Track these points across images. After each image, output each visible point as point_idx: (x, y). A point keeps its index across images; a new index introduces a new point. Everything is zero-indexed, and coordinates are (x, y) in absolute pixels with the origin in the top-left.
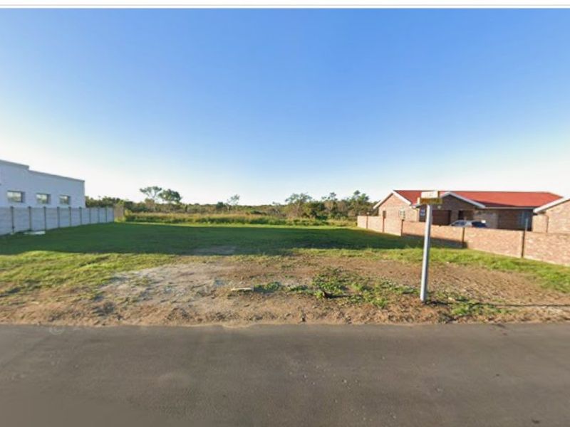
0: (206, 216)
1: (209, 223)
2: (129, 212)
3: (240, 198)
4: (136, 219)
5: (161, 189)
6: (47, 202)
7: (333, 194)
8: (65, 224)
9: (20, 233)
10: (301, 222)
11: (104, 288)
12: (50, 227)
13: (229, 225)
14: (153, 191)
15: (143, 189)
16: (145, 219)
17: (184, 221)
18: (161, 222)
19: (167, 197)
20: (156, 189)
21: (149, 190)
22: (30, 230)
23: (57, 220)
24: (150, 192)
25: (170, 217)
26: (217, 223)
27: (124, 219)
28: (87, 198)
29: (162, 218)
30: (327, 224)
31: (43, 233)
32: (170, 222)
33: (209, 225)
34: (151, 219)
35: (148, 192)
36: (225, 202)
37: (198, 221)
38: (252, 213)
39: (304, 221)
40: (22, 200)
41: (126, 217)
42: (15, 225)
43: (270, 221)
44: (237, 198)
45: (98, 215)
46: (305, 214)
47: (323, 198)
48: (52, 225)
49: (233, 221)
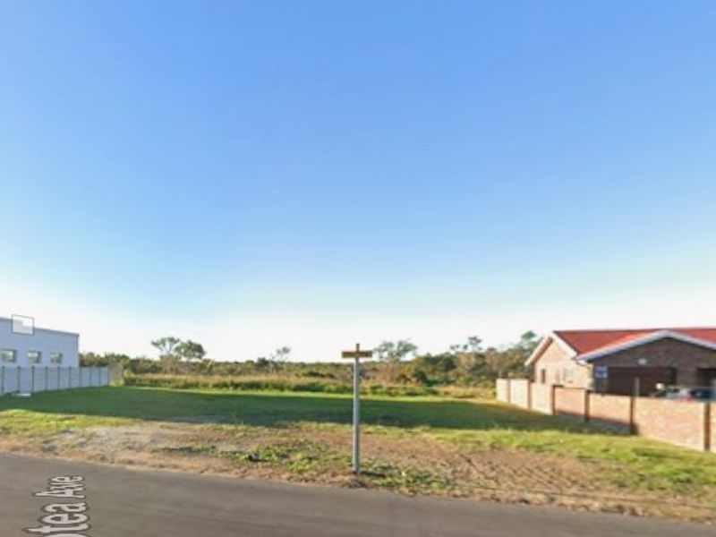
0: (229, 379)
1: (231, 388)
2: (129, 373)
3: (292, 351)
4: (137, 382)
5: (178, 341)
6: (38, 360)
7: (475, 340)
8: (52, 386)
9: (9, 394)
10: (384, 389)
11: (54, 437)
12: (37, 389)
13: (259, 393)
14: (168, 344)
15: (155, 341)
16: (147, 382)
17: (196, 385)
18: (166, 387)
19: (186, 352)
20: (172, 340)
21: (163, 342)
22: (18, 392)
23: (44, 382)
24: (164, 344)
25: (180, 380)
26: (243, 389)
27: (122, 382)
28: (81, 356)
29: (169, 382)
30: (435, 393)
31: (28, 395)
32: (177, 387)
33: (230, 391)
34: (155, 383)
35: (161, 346)
36: (267, 358)
37: (216, 386)
38: (305, 375)
39: (390, 388)
40: (14, 360)
41: (125, 379)
42: (5, 385)
43: (327, 388)
44: (286, 350)
45: (90, 376)
46: (403, 377)
47: (452, 348)
48: (39, 387)
49: (267, 386)
